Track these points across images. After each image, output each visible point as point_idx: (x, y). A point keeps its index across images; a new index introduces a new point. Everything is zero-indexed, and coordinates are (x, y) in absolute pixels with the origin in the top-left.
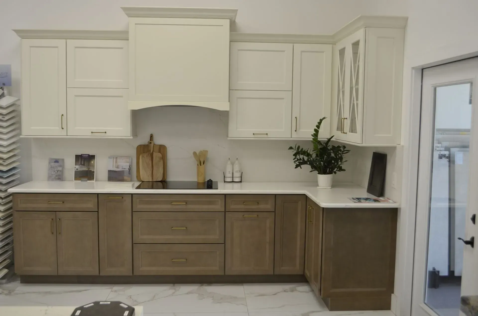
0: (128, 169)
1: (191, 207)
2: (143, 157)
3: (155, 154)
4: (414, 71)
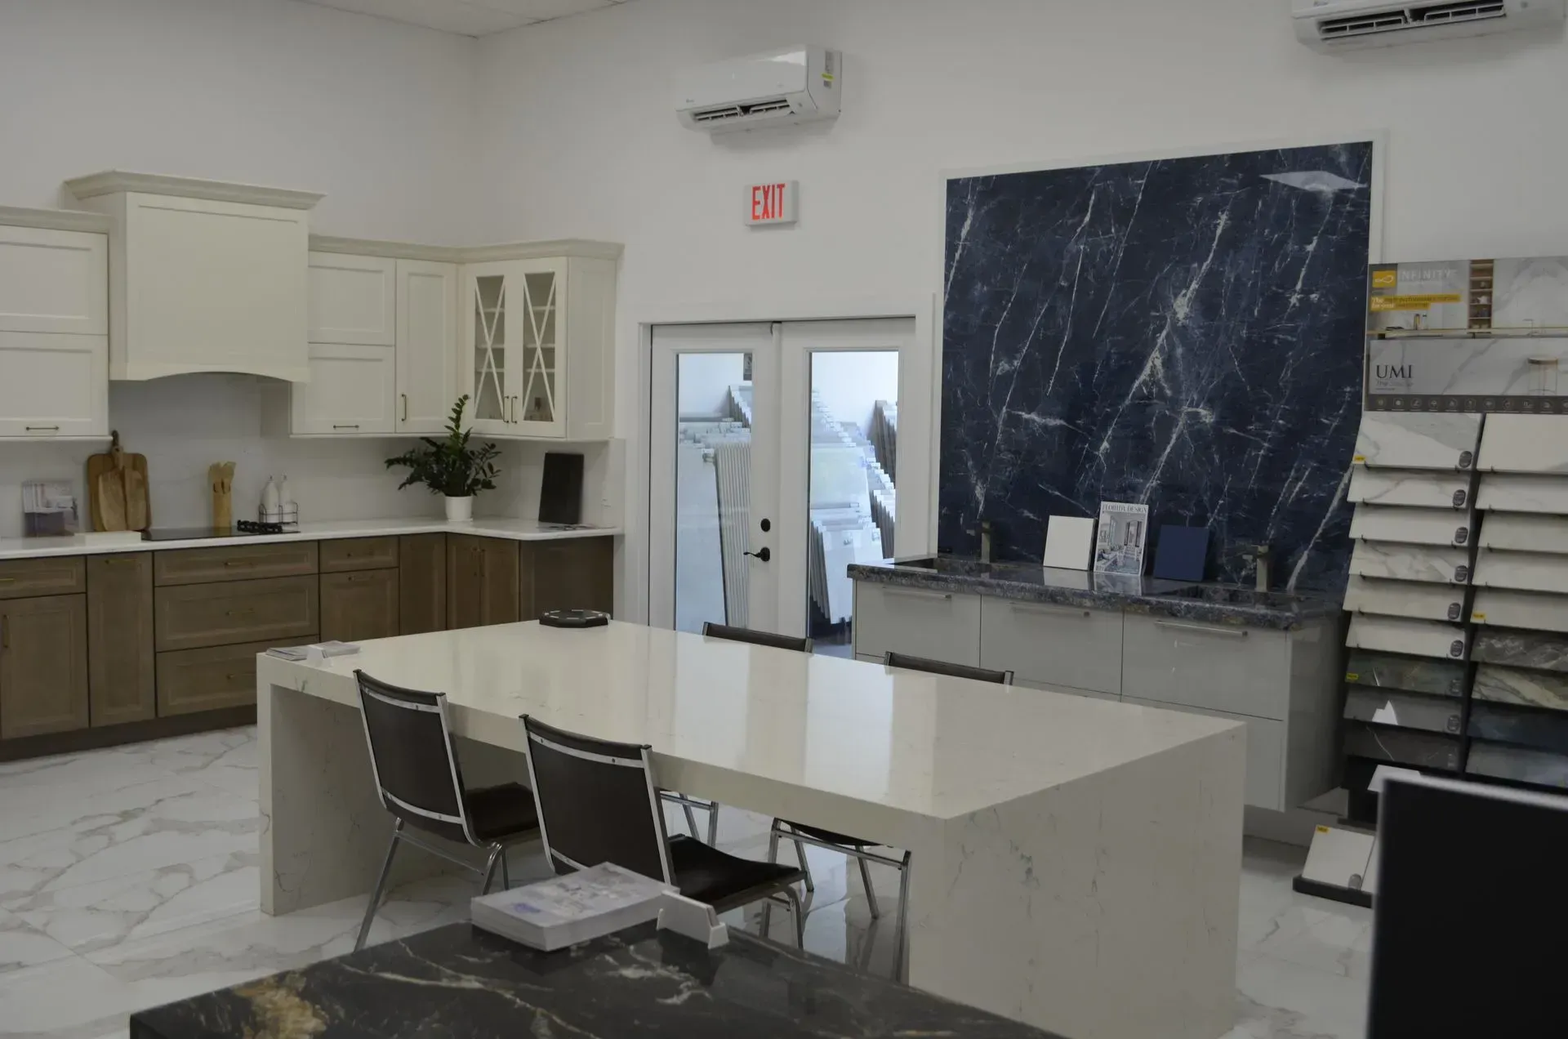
0: (72, 508)
1: (261, 570)
2: (105, 480)
3: (127, 472)
4: (641, 328)
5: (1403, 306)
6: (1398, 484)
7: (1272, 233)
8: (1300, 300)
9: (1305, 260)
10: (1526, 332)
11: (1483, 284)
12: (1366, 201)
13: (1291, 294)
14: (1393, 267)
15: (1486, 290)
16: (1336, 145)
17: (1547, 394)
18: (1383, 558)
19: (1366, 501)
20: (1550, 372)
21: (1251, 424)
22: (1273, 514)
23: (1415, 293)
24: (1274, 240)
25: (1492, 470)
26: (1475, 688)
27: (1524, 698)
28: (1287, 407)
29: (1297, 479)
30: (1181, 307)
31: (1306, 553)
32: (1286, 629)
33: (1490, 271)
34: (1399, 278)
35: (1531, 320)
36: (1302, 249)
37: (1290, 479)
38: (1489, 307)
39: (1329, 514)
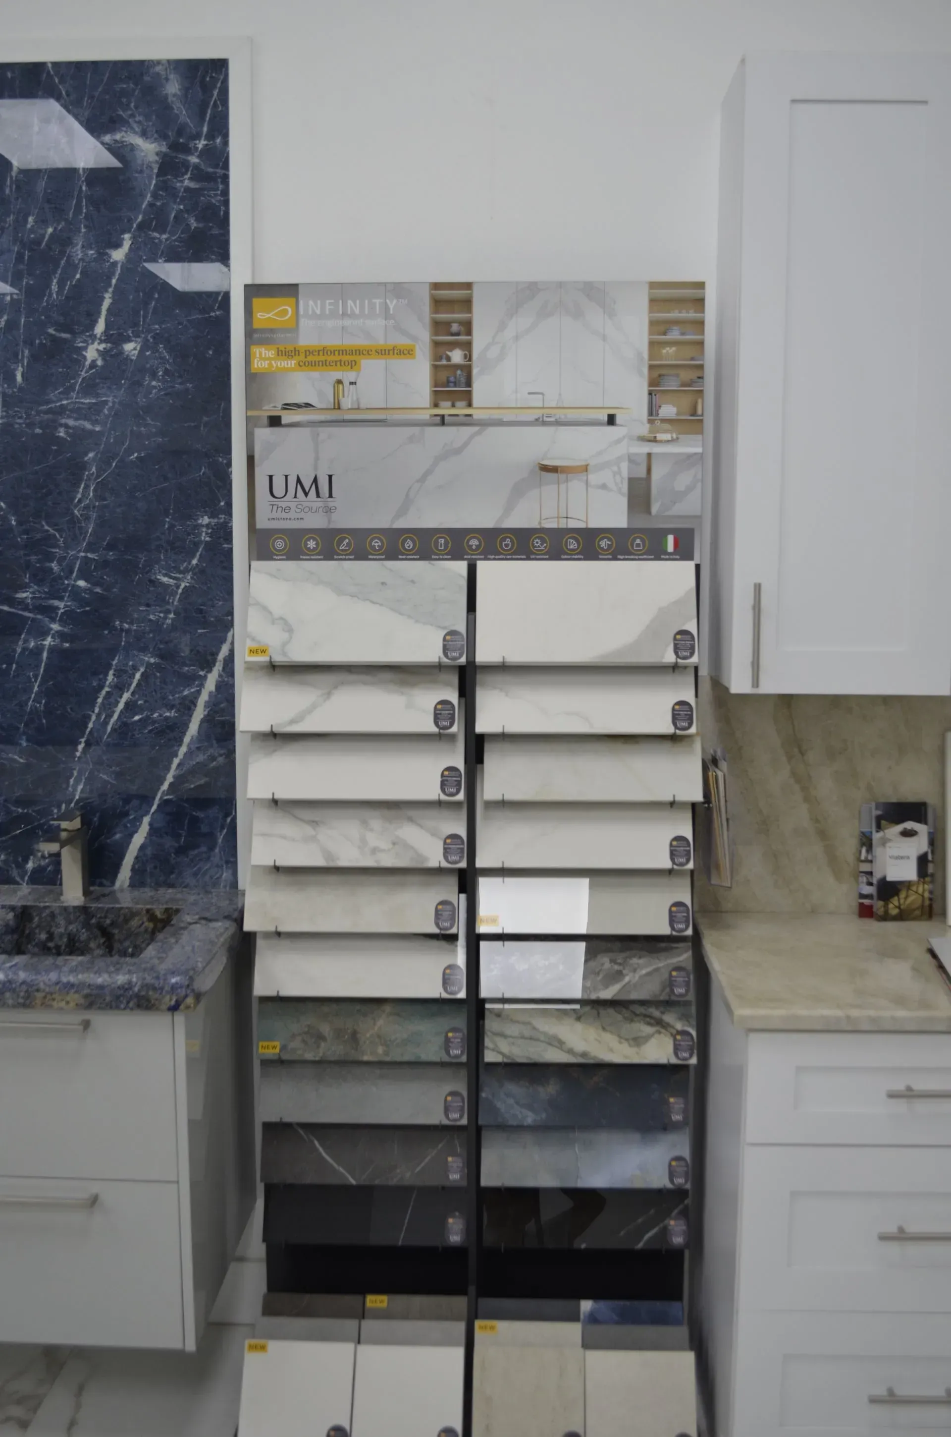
5: (313, 365)
6: (329, 695)
7: (42, 221)
8: (103, 354)
9: (109, 278)
10: (531, 416)
11: (455, 327)
12: (220, 172)
13: (85, 341)
14: (290, 290)
15: (463, 338)
16: (159, 62)
17: (572, 524)
18: (309, 830)
19: (275, 730)
20: (576, 486)
21: (23, 587)
22: (78, 754)
23: (333, 341)
24: (47, 237)
25: (504, 662)
26: (488, 1042)
27: (570, 1051)
28: (90, 555)
29: (120, 688)
31: (146, 820)
32: (174, 1009)
33: (467, 304)
34: (301, 311)
35: (542, 394)
36: (102, 256)
37: (107, 689)
38: (467, 370)
39: (183, 750)
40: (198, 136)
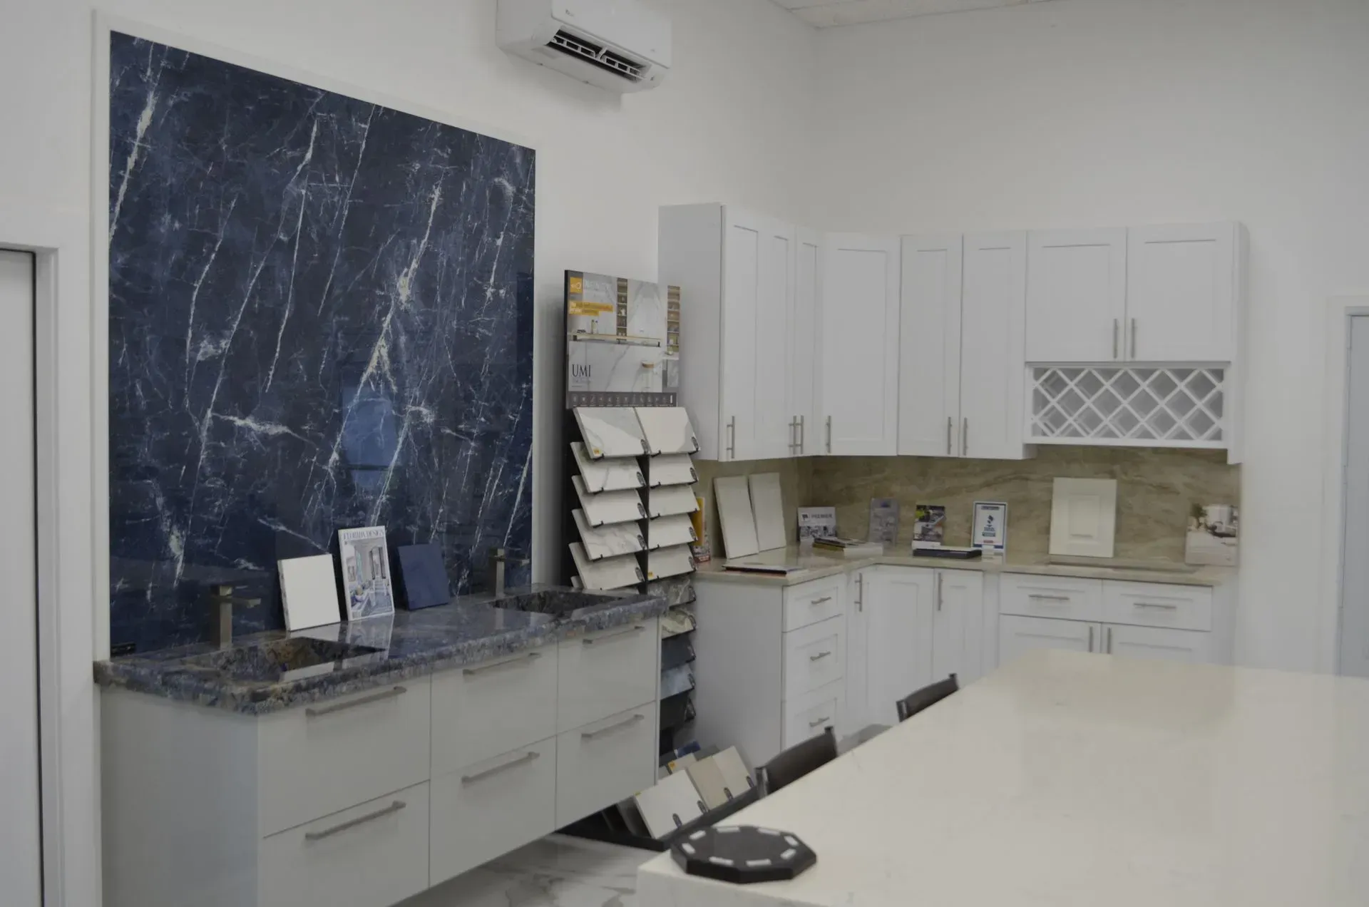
5: (586, 312)
6: (608, 471)
7: (473, 220)
8: (493, 294)
9: (496, 254)
10: (641, 341)
11: (623, 299)
12: (532, 206)
13: (487, 287)
14: (579, 275)
15: (625, 303)
16: (514, 145)
17: (649, 391)
20: (650, 373)
21: (462, 423)
22: (479, 516)
23: (591, 301)
24: (474, 227)
25: (659, 453)
28: (486, 404)
29: (494, 477)
30: (404, 287)
33: (626, 288)
34: (585, 286)
35: (644, 331)
36: (494, 241)
37: (490, 478)
38: (625, 318)
39: (515, 509)
40: (525, 187)
